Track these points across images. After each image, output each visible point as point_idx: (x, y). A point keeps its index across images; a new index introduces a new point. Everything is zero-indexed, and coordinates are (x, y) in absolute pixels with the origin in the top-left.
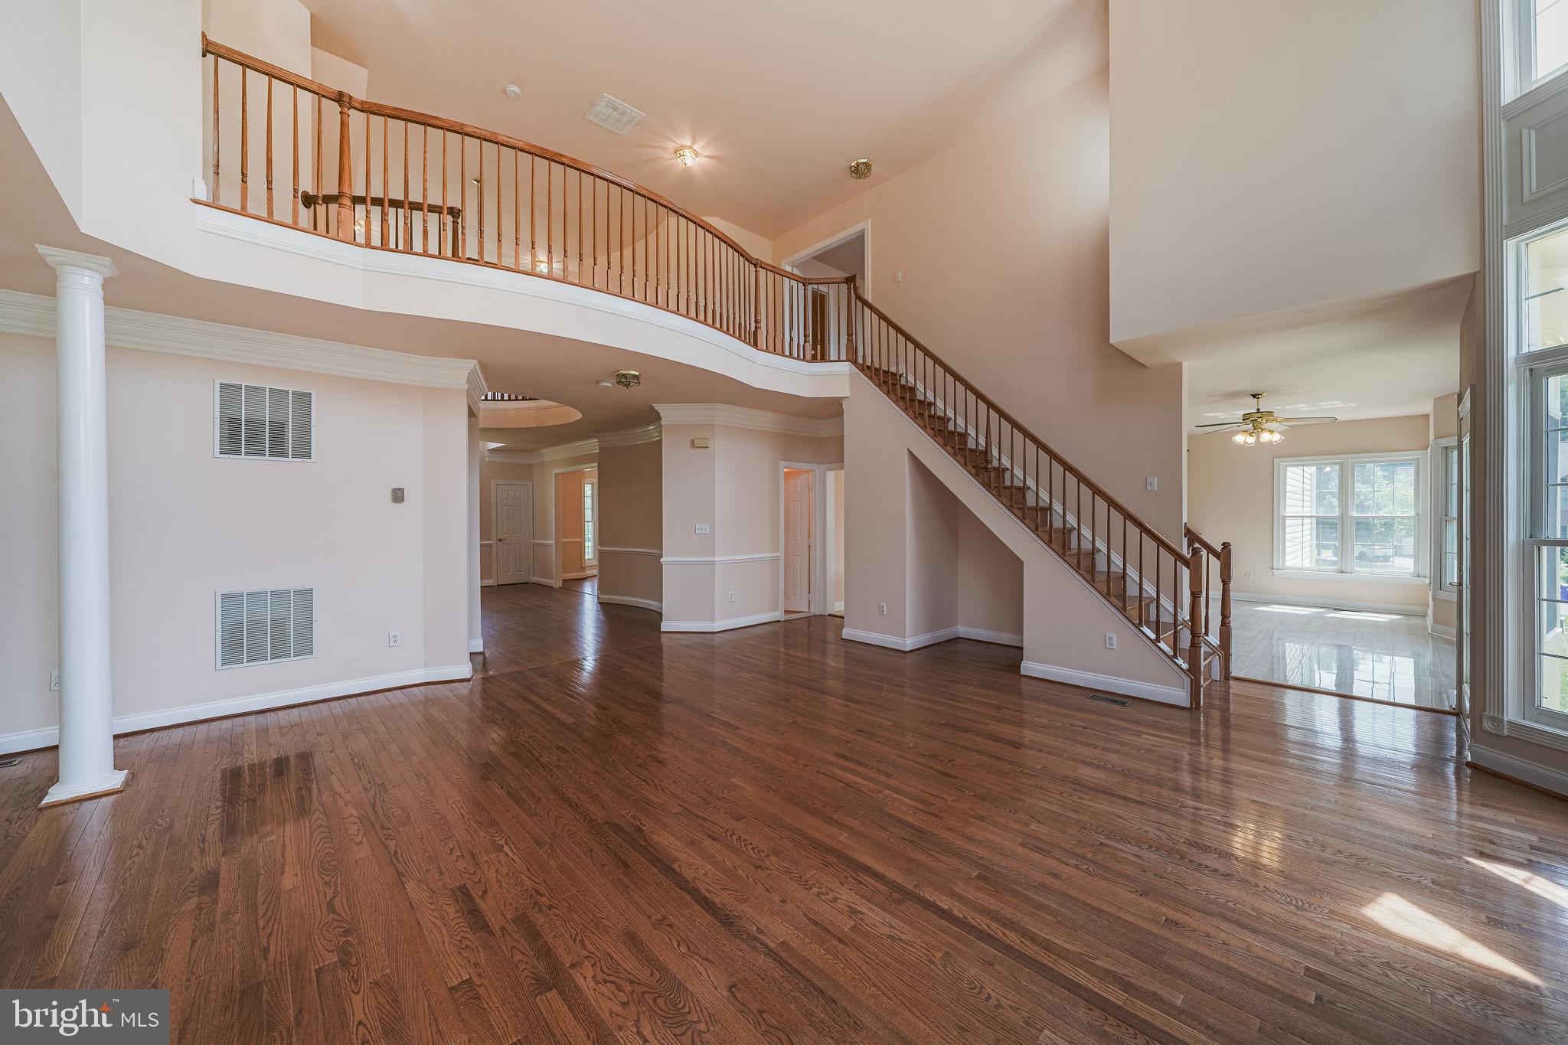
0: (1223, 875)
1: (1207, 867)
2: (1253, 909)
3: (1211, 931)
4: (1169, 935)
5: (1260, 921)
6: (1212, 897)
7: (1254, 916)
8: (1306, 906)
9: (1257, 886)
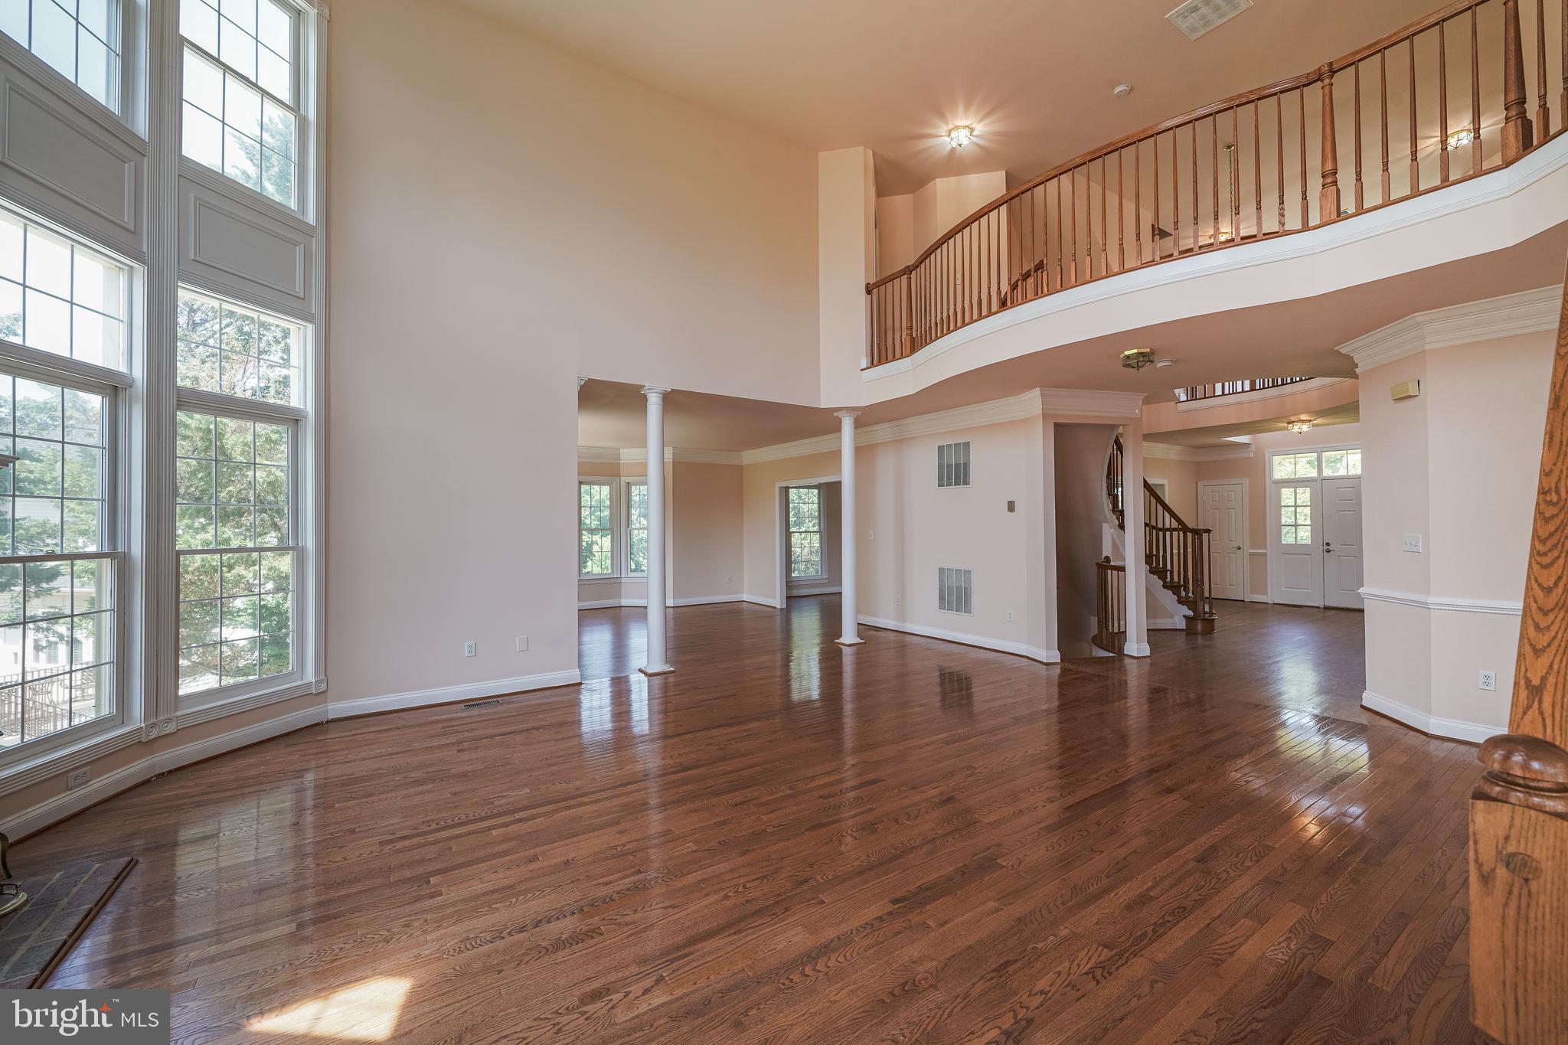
0: (540, 921)
1: (558, 919)
2: (498, 909)
3: (509, 873)
4: (527, 853)
5: (487, 904)
6: (529, 895)
7: (493, 904)
8: (462, 947)
9: (509, 934)
